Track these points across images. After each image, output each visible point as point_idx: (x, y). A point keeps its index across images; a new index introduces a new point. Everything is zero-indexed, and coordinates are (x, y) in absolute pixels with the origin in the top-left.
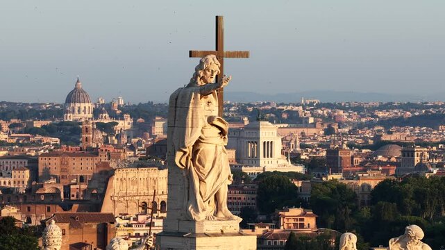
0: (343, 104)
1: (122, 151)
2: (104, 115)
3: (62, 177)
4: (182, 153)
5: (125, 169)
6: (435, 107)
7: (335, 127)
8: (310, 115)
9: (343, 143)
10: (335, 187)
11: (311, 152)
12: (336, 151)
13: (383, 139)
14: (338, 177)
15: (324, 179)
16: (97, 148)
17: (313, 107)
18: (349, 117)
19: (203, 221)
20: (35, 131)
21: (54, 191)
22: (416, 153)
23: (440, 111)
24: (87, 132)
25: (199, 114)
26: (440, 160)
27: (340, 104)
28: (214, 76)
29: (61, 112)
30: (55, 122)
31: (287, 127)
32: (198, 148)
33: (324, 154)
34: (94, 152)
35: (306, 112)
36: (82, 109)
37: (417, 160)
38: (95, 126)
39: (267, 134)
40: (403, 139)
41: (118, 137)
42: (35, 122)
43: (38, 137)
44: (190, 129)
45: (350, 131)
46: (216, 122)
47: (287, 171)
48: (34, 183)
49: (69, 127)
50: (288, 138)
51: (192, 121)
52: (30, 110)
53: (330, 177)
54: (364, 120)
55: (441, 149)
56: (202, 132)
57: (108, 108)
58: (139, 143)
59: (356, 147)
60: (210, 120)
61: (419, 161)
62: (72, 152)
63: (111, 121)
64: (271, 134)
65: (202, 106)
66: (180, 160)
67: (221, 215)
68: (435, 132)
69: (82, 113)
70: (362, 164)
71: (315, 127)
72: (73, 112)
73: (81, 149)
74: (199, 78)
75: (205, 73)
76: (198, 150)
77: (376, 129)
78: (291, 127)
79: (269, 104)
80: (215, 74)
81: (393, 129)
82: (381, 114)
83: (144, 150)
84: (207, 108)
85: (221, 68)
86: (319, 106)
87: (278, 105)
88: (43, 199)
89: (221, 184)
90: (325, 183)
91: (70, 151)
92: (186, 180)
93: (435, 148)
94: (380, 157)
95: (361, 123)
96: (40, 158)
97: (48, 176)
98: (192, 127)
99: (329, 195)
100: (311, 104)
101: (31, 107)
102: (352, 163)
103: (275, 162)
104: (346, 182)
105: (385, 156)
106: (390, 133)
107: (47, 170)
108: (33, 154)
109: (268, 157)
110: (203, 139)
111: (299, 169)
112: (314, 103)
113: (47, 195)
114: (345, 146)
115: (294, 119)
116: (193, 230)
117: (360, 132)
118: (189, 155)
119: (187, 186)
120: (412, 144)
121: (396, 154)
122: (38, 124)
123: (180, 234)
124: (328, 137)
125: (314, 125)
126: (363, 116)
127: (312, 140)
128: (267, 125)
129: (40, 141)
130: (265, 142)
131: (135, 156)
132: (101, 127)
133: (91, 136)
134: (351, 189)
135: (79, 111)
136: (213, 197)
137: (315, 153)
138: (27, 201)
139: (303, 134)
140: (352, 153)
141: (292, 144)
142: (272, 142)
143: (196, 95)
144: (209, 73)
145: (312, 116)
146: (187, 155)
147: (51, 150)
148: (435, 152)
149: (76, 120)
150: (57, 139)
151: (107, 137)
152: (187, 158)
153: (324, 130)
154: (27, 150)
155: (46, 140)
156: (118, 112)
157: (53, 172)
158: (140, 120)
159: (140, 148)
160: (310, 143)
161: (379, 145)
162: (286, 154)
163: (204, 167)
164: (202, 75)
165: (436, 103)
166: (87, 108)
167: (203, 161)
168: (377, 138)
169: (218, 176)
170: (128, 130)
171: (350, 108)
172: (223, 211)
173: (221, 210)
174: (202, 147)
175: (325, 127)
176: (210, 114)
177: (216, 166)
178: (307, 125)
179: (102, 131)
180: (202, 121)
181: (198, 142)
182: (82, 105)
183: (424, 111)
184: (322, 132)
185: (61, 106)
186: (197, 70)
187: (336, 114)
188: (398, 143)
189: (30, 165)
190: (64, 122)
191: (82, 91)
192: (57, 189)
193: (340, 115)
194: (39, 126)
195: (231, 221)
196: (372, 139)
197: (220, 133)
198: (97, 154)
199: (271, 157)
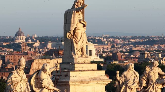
0: (118, 37)
1: (36, 53)
2: (30, 40)
3: (15, 63)
4: (69, 33)
5: (38, 59)
6: (152, 38)
7: (115, 45)
8: (106, 41)
9: (118, 51)
10: (116, 66)
11: (106, 54)
12: (116, 54)
13: (133, 49)
14: (117, 62)
15: (111, 63)
16: (27, 52)
17: (107, 38)
18: (120, 41)
19: (77, 58)
20: (4, 47)
21: (11, 68)
22: (145, 54)
23: (154, 39)
24: (23, 46)
25: (76, 18)
26: (154, 57)
27: (117, 37)
28: (81, 5)
29: (13, 40)
30: (11, 43)
31: (97, 45)
32: (75, 31)
33: (111, 55)
34: (26, 54)
35: (104, 39)
36: (21, 38)
37: (146, 56)
38: (26, 44)
39: (90, 47)
40: (140, 49)
41: (35, 49)
42: (4, 43)
43: (5, 49)
44: (72, 24)
45: (121, 47)
46: (82, 22)
47: (98, 61)
48: (4, 65)
49: (16, 45)
50: (98, 49)
51: (73, 21)
52: (2, 39)
53: (114, 62)
54: (126, 43)
55: (154, 53)
56: (77, 25)
57: (31, 38)
58: (43, 51)
59: (123, 52)
60: (80, 21)
61: (146, 57)
62: (18, 53)
63: (32, 43)
64: (92, 47)
65: (77, 16)
66: (69, 36)
67: (84, 56)
68: (152, 47)
69: (21, 40)
70: (125, 58)
71: (108, 45)
72: (18, 39)
73: (21, 53)
74: (75, 6)
75: (78, 4)
76: (75, 32)
77: (130, 46)
78: (99, 45)
79: (90, 37)
80: (81, 4)
81: (136, 46)
82: (132, 40)
83: (44, 53)
84: (79, 17)
85: (84, 2)
86: (109, 37)
87: (94, 37)
88: (7, 70)
89: (84, 45)
90: (112, 65)
91: (17, 53)
92: (71, 44)
93: (152, 53)
94: (132, 56)
95: (125, 44)
96: (6, 56)
97: (9, 62)
98: (73, 24)
99: (114, 69)
100: (106, 37)
101: (2, 38)
102: (122, 58)
103: (93, 57)
104: (120, 64)
105: (134, 55)
106: (136, 47)
107: (8, 60)
108: (3, 55)
109: (91, 55)
110: (77, 28)
111: (102, 60)
112: (107, 36)
113: (9, 69)
114: (119, 52)
115: (100, 42)
116: (73, 61)
117: (124, 47)
118: (72, 34)
119: (71, 46)
120: (144, 51)
121: (138, 54)
122: (5, 44)
123: (68, 63)
124: (113, 49)
125: (107, 44)
126: (125, 41)
127: (106, 50)
128: (90, 44)
129: (6, 50)
130: (89, 50)
131: (41, 55)
132: (28, 45)
133: (25, 48)
134: (122, 67)
135: (20, 39)
136: (81, 50)
137: (108, 54)
138: (1, 71)
139: (103, 47)
140: (121, 54)
141: (99, 51)
142: (92, 50)
143: (74, 12)
144: (79, 4)
145: (107, 41)
146: (71, 34)
147: (10, 53)
148: (152, 54)
149: (19, 43)
150: (12, 49)
151: (31, 48)
152: (71, 35)
153: (111, 46)
154: (1, 53)
155: (8, 50)
156: (35, 40)
157: (11, 61)
158: (43, 42)
159: (43, 52)
160: (106, 51)
161: (131, 52)
162: (97, 55)
163: (77, 38)
164: (76, 4)
165: (152, 36)
166: (23, 38)
167: (77, 36)
168: (131, 49)
169: (83, 42)
170: (38, 46)
171: (120, 38)
172: (85, 55)
173: (84, 55)
174: (77, 31)
175: (112, 45)
176: (79, 19)
177: (82, 38)
178: (105, 44)
179: (29, 46)
180: (77, 21)
181: (75, 29)
182: (21, 37)
183: (148, 39)
184: (110, 47)
185: (13, 37)
186: (75, 2)
187: (115, 40)
188: (139, 51)
189: (2, 58)
190: (14, 43)
191: (21, 32)
192: (12, 67)
193: (117, 41)
194: (5, 45)
195: (88, 58)
196: (129, 49)
197: (83, 26)
198: (27, 54)
199: (92, 55)
